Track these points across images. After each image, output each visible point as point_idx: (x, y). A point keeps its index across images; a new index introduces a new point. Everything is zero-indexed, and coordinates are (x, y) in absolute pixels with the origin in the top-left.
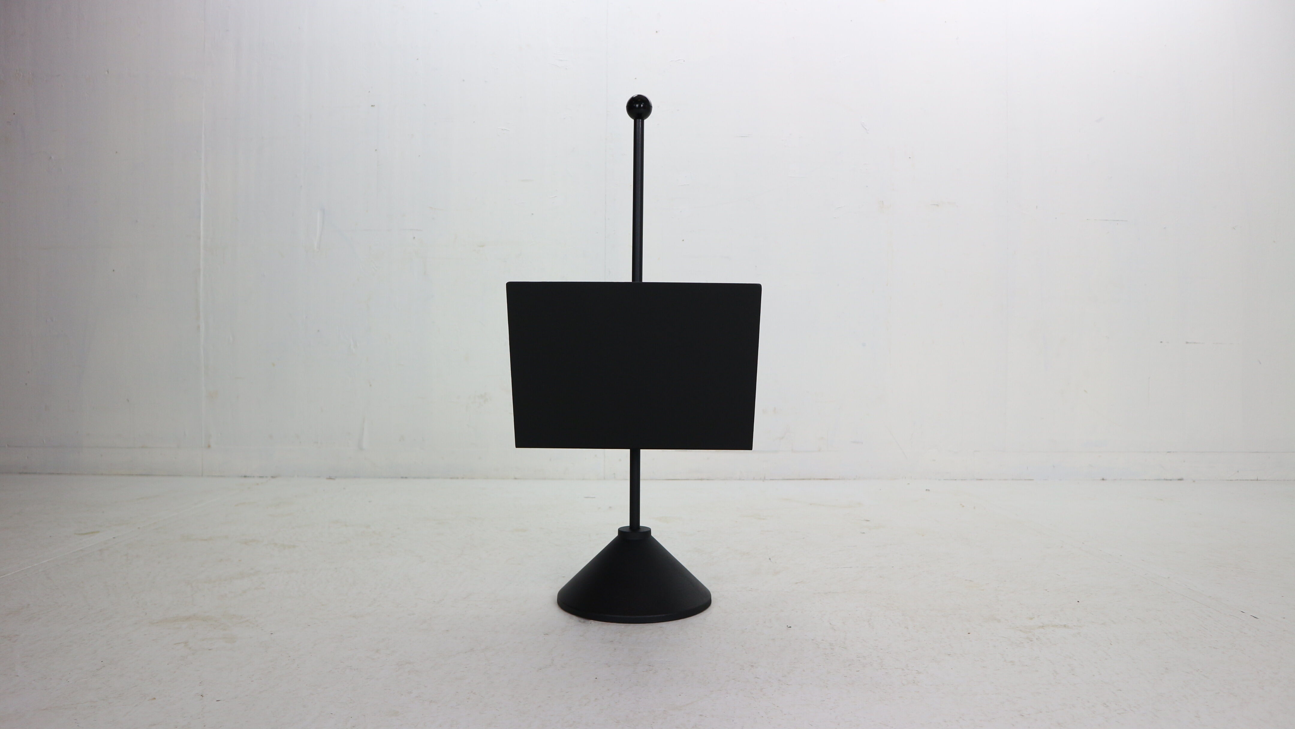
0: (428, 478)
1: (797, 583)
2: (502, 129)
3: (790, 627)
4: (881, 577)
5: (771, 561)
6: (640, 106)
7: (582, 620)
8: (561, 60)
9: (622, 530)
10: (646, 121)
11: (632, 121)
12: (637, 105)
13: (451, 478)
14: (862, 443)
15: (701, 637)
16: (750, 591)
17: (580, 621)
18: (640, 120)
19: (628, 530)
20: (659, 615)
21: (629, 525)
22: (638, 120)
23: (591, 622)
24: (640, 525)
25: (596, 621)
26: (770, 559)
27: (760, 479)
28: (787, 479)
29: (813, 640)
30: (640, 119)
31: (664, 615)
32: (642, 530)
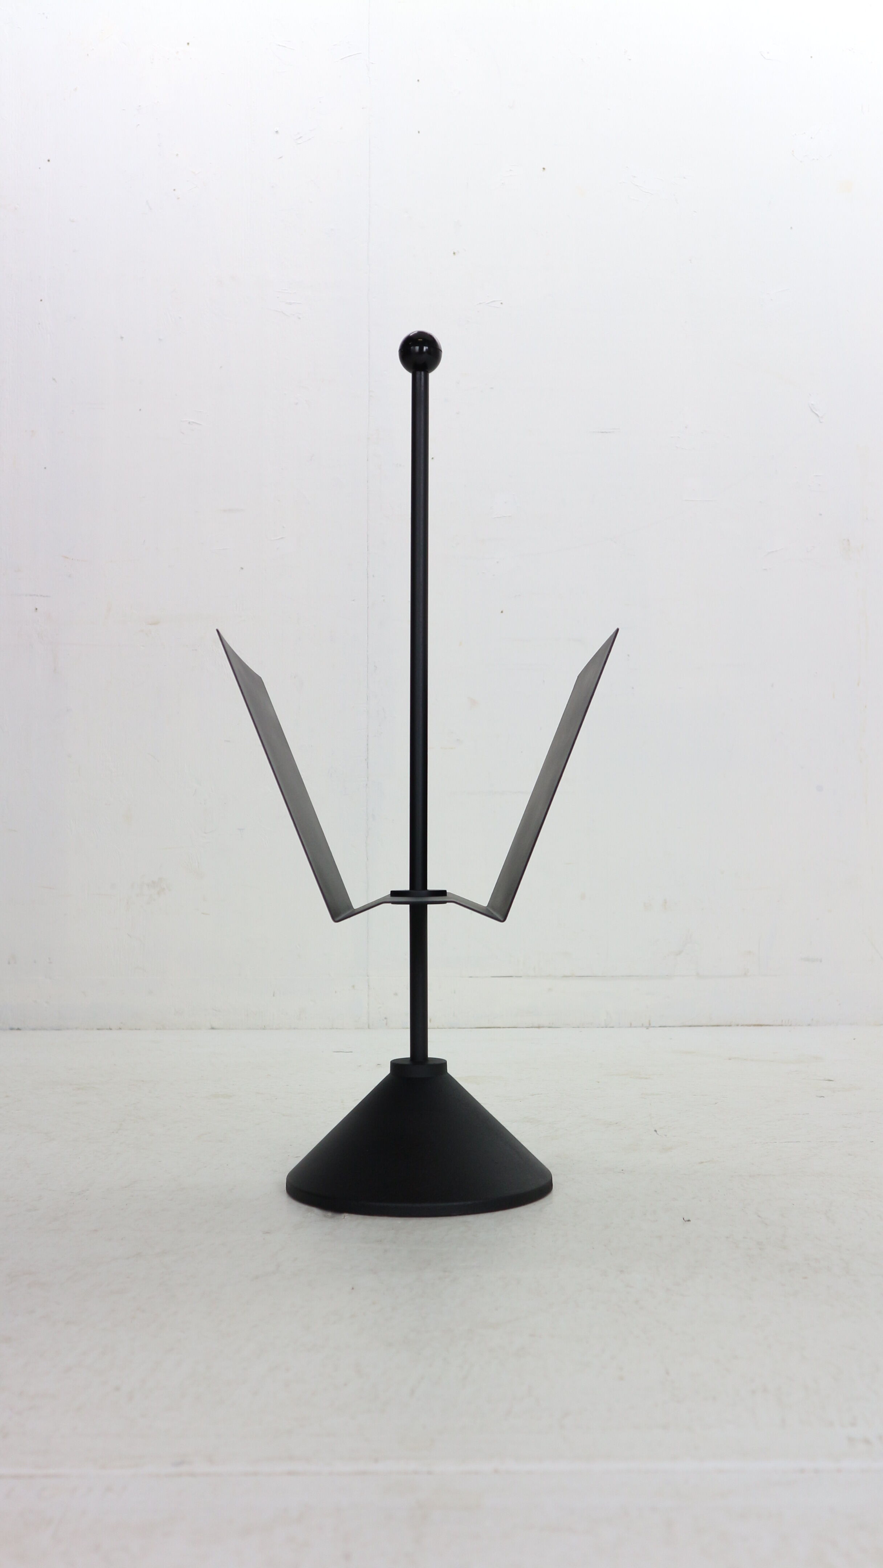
0: (58, 1030)
1: (702, 1163)
2: (189, 423)
3: (689, 1221)
4: (849, 1155)
5: (658, 1134)
6: (421, 349)
7: (330, 1214)
8: (290, 304)
9: (397, 1062)
10: (432, 376)
11: (409, 376)
12: (417, 348)
13: (98, 1029)
14: (821, 961)
15: (534, 1234)
16: (620, 1173)
17: (325, 1216)
18: (423, 373)
19: (407, 1063)
20: (462, 1203)
21: (409, 1056)
22: (418, 373)
23: (345, 1216)
24: (429, 1056)
25: (353, 1215)
26: (656, 1131)
27: (642, 1026)
28: (690, 1026)
29: (727, 1238)
30: (423, 371)
31: (469, 1203)
32: (430, 1063)
